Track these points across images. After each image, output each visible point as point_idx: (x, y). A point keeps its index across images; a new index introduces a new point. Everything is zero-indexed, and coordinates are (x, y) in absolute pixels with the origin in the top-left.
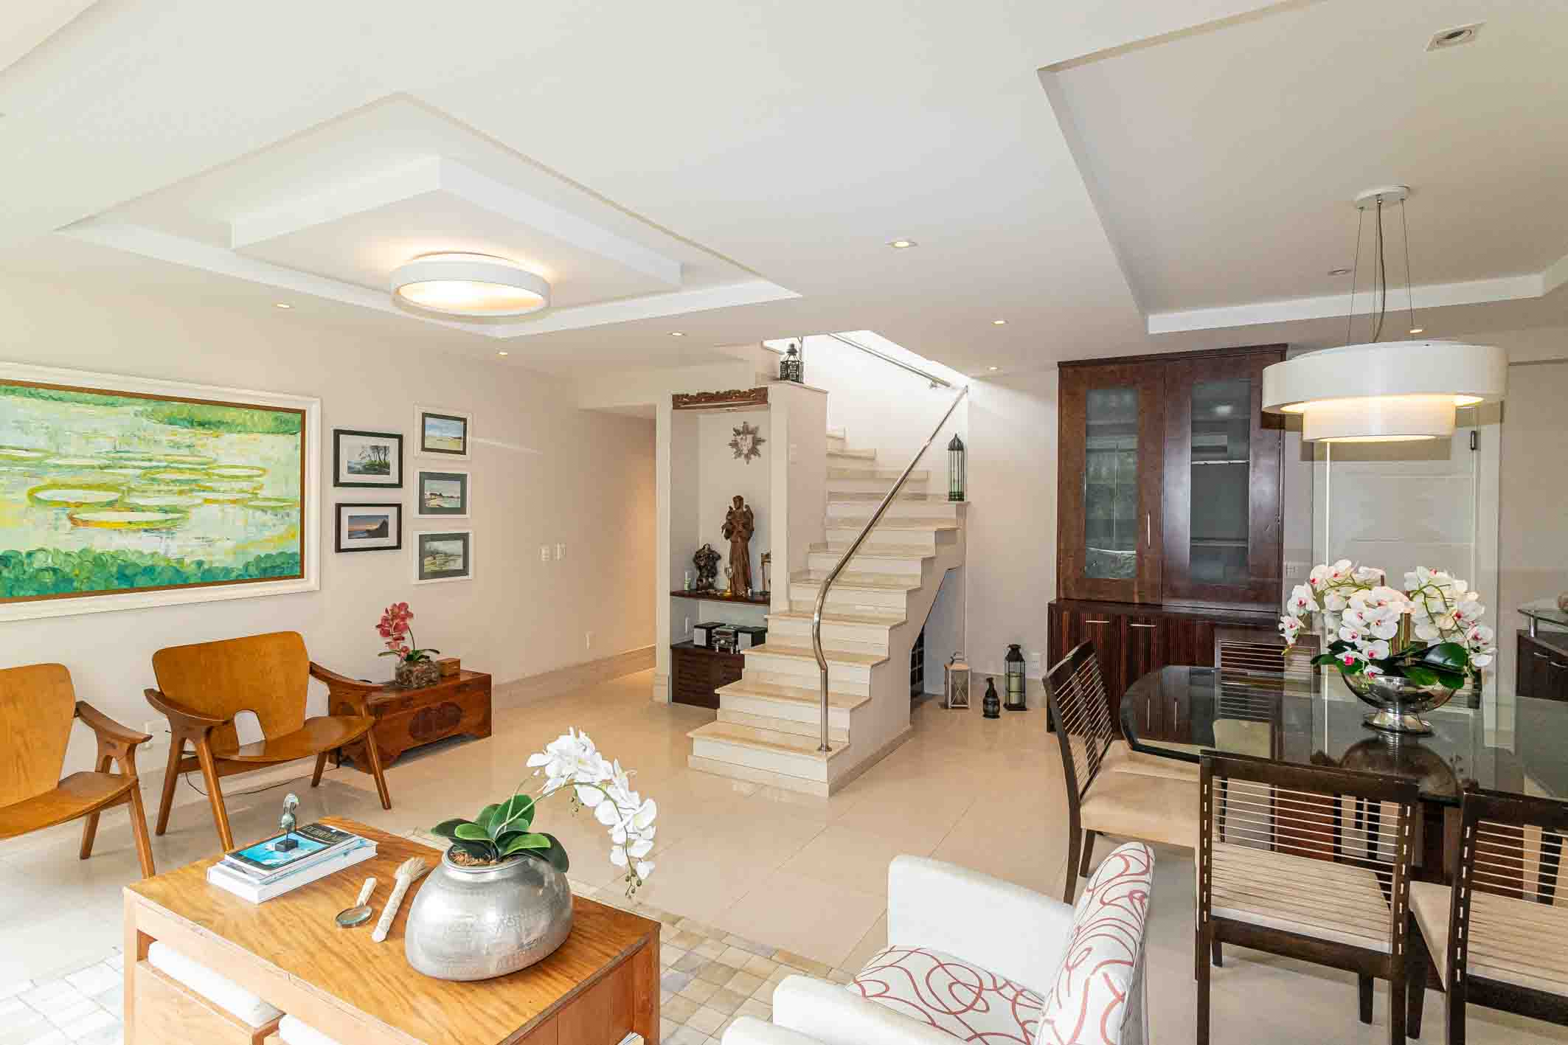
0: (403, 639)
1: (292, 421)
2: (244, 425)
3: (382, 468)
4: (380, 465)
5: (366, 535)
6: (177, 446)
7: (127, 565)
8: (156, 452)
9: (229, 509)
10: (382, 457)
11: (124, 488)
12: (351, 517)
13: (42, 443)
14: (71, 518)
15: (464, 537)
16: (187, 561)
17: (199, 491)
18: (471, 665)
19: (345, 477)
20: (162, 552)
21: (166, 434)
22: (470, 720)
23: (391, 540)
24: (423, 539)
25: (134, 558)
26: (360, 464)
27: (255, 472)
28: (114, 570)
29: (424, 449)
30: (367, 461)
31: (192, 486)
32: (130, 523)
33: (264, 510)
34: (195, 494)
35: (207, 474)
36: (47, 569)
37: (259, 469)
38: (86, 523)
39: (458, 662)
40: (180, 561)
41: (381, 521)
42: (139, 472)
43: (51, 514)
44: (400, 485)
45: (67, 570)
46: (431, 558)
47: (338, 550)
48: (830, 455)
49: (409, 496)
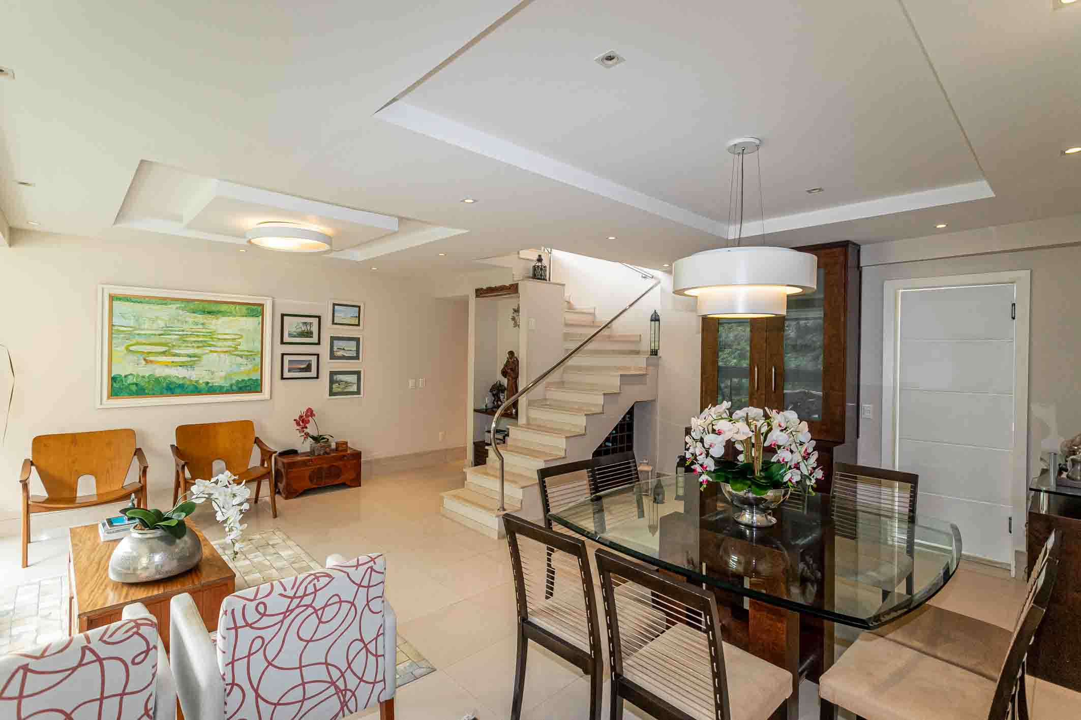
0: (306, 428)
1: (255, 310)
2: (231, 313)
3: (309, 334)
4: (307, 333)
5: (298, 370)
6: (197, 324)
7: (171, 383)
8: (185, 327)
9: (222, 355)
10: (308, 328)
11: (170, 345)
12: (289, 361)
13: (132, 323)
14: (145, 360)
15: (358, 373)
16: (201, 382)
17: (207, 346)
18: (355, 444)
19: (287, 339)
20: (188, 376)
21: (191, 318)
23: (313, 373)
24: (332, 374)
25: (174, 380)
26: (295, 332)
27: (237, 337)
28: (164, 384)
29: (333, 323)
30: (300, 330)
31: (205, 344)
32: (172, 362)
33: (241, 356)
34: (205, 348)
35: (212, 338)
36: (133, 384)
37: (239, 335)
38: (151, 362)
39: (346, 443)
40: (197, 382)
41: (307, 363)
42: (177, 337)
43: (136, 357)
44: (319, 343)
45: (142, 384)
46: (337, 384)
47: (282, 378)
48: (567, 325)
49: (324, 350)
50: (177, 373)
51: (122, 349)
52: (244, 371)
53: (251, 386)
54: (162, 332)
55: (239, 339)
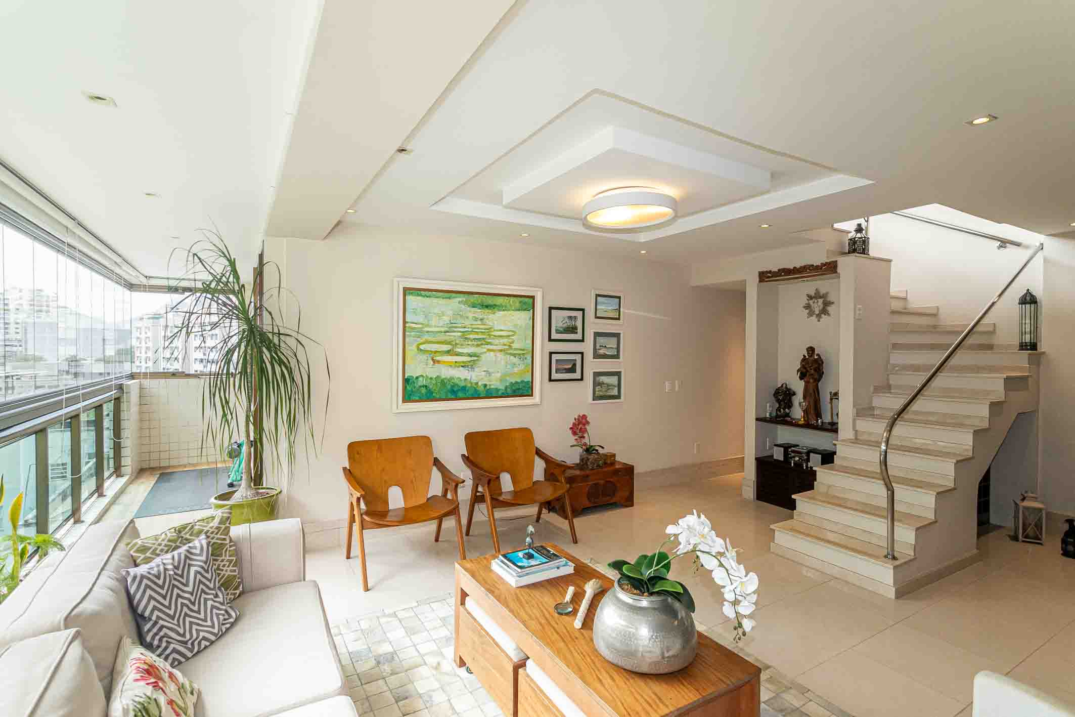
0: (584, 437)
1: (527, 302)
2: (506, 307)
3: (573, 330)
4: (572, 328)
5: (564, 371)
6: (476, 319)
7: (455, 385)
8: (467, 323)
9: (498, 354)
10: (573, 323)
11: (454, 343)
12: (557, 361)
13: (422, 319)
14: (433, 359)
15: (618, 374)
16: (480, 384)
17: (485, 344)
18: (622, 458)
19: (554, 336)
20: (469, 378)
21: (471, 313)
22: (622, 494)
23: (577, 375)
24: (597, 374)
25: (457, 382)
26: (561, 327)
27: (511, 333)
28: (449, 387)
29: (596, 317)
30: (565, 325)
31: (481, 342)
32: (456, 362)
33: (514, 355)
34: (483, 346)
35: (489, 335)
36: (423, 386)
37: (513, 331)
38: (438, 362)
39: (614, 455)
40: (477, 384)
41: (573, 363)
42: (459, 334)
43: (424, 357)
44: (583, 341)
45: (431, 387)
46: (599, 387)
47: (550, 380)
48: (893, 312)
49: (587, 347)
50: (461, 375)
51: (414, 348)
52: (517, 372)
53: (522, 390)
54: (447, 329)
55: (513, 335)
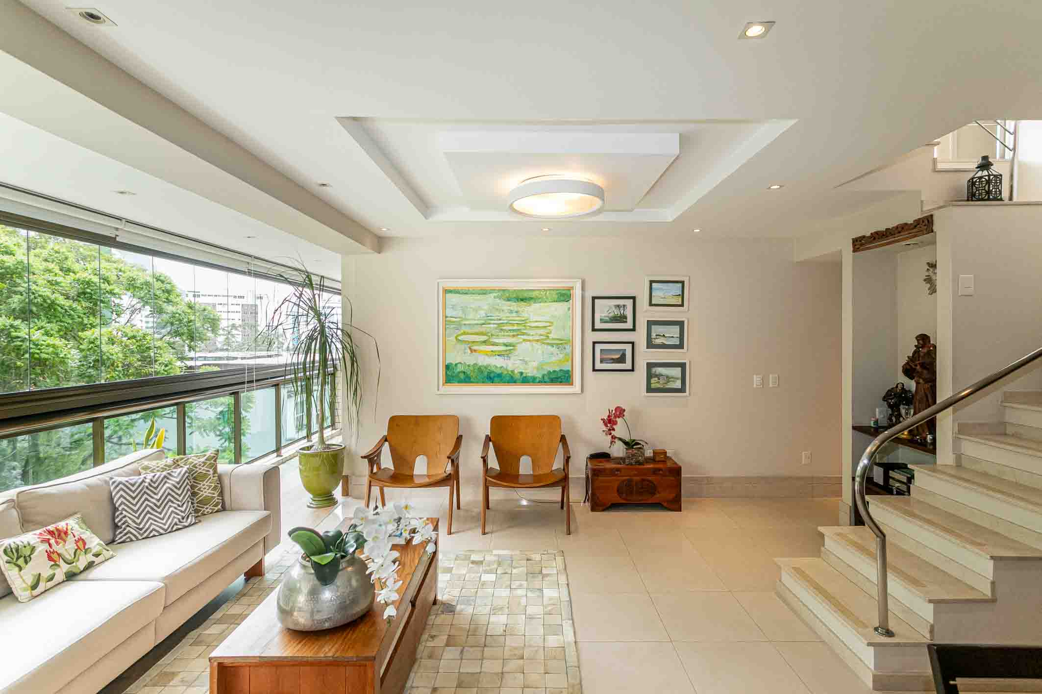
1: (564, 296)
2: (542, 299)
3: (622, 319)
4: (621, 317)
5: (612, 361)
6: (511, 312)
7: (491, 372)
8: (502, 315)
9: (534, 343)
10: (622, 312)
11: (490, 334)
12: (601, 350)
13: (460, 314)
14: (470, 349)
15: (682, 366)
16: (516, 372)
17: (521, 335)
19: (598, 325)
20: (505, 366)
21: (506, 306)
22: (662, 495)
23: (628, 365)
24: (650, 366)
25: (493, 369)
26: (608, 317)
27: (548, 324)
28: (486, 373)
29: (651, 304)
30: (612, 315)
31: (518, 333)
32: (492, 351)
33: (552, 345)
34: (520, 336)
35: (525, 326)
36: (461, 372)
37: (550, 322)
38: (475, 351)
39: (665, 453)
40: (513, 371)
41: (621, 353)
42: (495, 326)
43: (463, 346)
44: (634, 329)
45: (469, 373)
46: (656, 379)
47: (594, 370)
49: (640, 337)
50: (497, 363)
51: (453, 338)
52: (554, 361)
53: (562, 378)
54: (483, 322)
55: (549, 326)
